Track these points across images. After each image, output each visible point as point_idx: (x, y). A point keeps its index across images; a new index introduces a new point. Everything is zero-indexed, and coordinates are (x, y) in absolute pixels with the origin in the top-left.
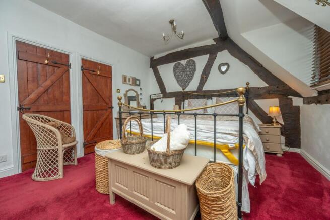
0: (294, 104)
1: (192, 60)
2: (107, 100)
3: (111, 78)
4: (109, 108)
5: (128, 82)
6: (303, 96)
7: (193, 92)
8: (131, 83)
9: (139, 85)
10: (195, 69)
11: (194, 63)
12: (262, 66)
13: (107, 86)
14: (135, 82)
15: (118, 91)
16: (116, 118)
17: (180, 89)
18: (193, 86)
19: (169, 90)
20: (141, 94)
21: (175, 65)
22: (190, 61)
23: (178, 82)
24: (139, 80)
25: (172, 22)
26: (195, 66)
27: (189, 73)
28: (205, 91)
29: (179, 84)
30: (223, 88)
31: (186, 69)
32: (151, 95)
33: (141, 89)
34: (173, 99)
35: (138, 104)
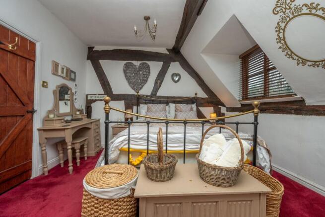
0: (222, 112)
1: (146, 63)
2: (25, 99)
3: (34, 61)
4: (28, 112)
5: (60, 73)
6: (227, 106)
7: (147, 96)
8: (64, 75)
9: (74, 80)
10: (149, 73)
11: (148, 67)
12: (204, 82)
13: (26, 75)
14: (70, 74)
15: (45, 85)
16: (39, 130)
17: (131, 92)
18: (147, 90)
19: (115, 91)
20: (76, 92)
21: (126, 64)
22: (144, 64)
23: (129, 84)
24: (75, 73)
25: (147, 19)
26: (149, 70)
27: (142, 76)
28: (159, 96)
29: (131, 86)
30: (176, 96)
31: (139, 71)
32: (87, 95)
33: (76, 85)
34: (123, 102)
35: (72, 106)
